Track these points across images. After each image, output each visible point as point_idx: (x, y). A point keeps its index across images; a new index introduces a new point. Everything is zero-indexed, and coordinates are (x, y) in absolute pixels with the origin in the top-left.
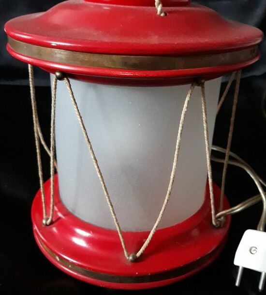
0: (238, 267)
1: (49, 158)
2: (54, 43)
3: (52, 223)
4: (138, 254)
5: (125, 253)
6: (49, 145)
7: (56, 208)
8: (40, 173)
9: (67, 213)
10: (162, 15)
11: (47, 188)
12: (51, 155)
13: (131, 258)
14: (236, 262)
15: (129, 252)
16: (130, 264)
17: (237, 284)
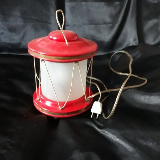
0: (92, 113)
1: (39, 81)
2: (41, 53)
3: (39, 99)
4: (63, 107)
5: (59, 107)
6: (39, 78)
7: (41, 96)
8: (36, 85)
9: (44, 97)
10: (68, 45)
11: (38, 90)
12: (39, 80)
13: (61, 108)
14: (91, 111)
15: (60, 106)
16: (60, 110)
17: (91, 117)
